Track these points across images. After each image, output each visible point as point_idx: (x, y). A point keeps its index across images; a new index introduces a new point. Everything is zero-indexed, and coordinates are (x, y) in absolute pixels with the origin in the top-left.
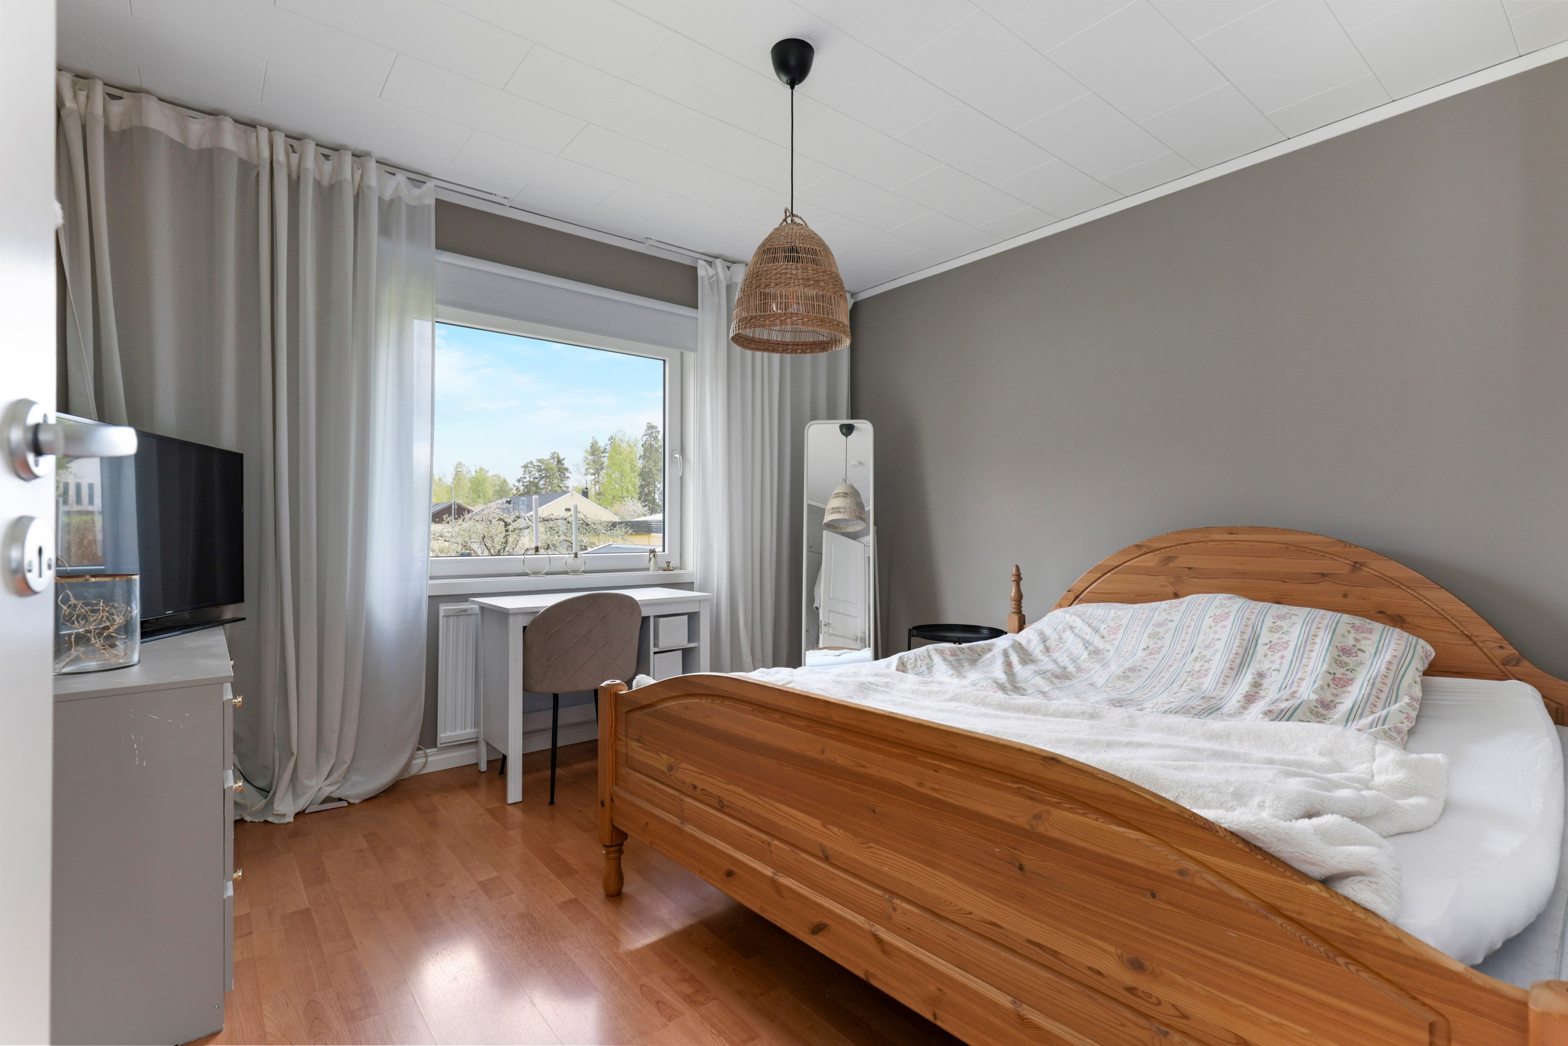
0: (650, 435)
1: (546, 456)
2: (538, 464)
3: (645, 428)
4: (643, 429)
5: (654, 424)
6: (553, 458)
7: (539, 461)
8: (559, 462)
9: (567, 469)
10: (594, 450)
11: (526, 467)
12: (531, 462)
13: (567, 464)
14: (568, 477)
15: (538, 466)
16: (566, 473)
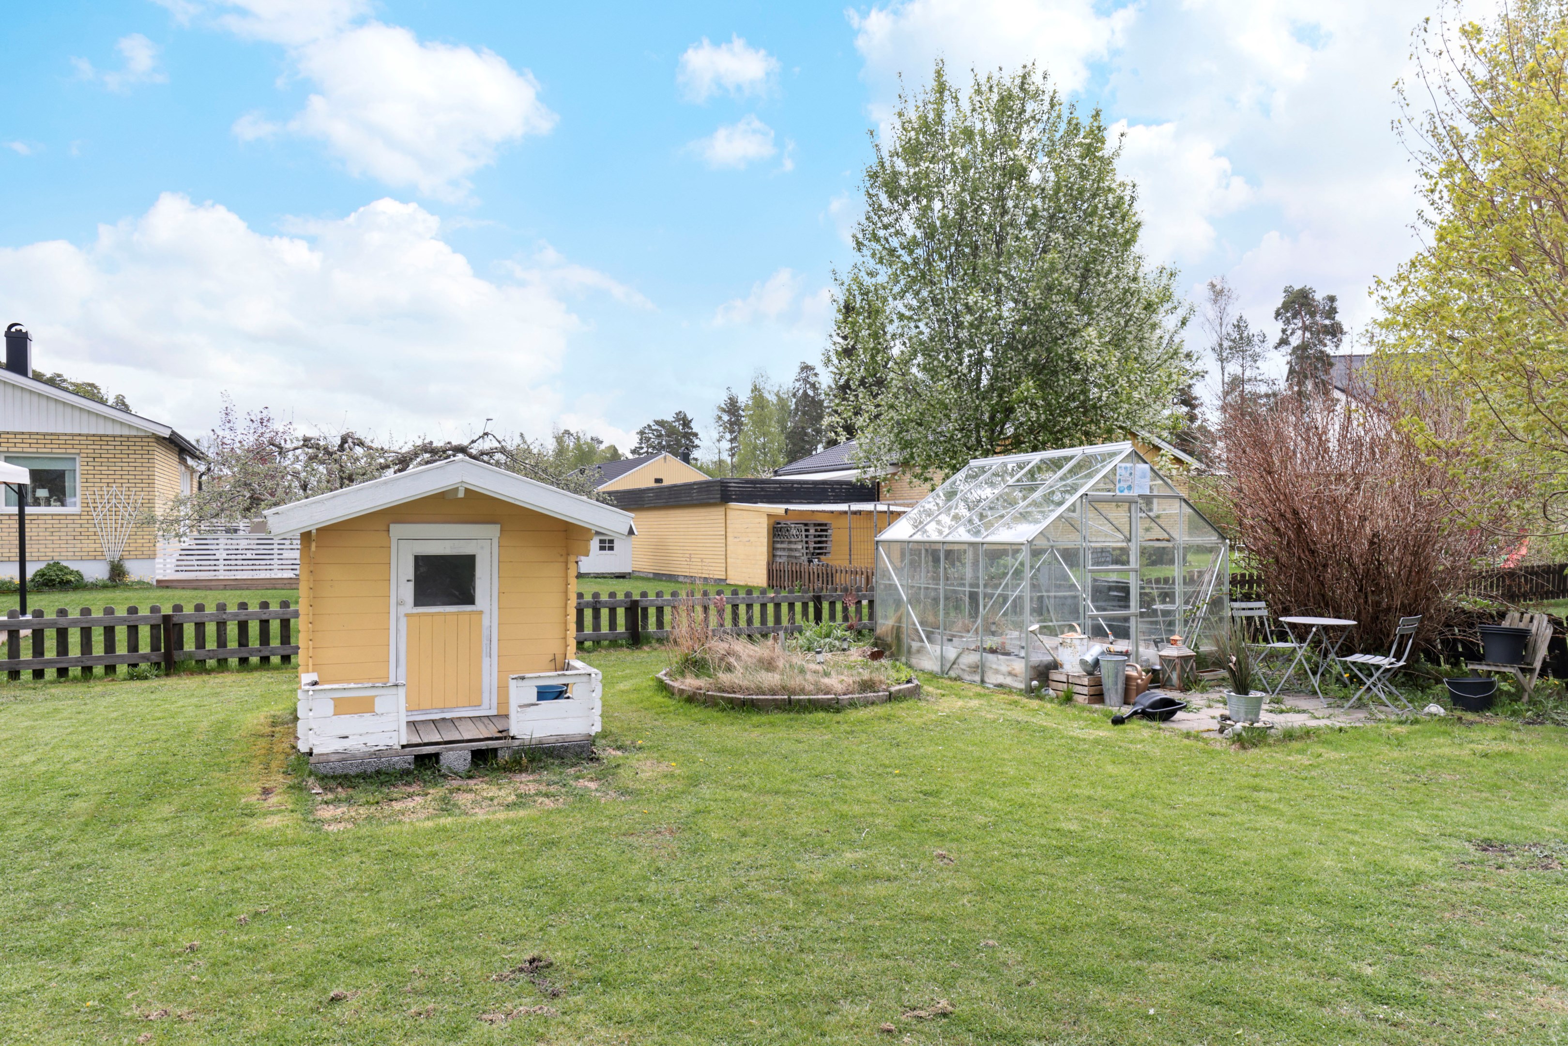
0: (806, 381)
1: (669, 417)
2: (656, 427)
3: (799, 370)
4: (794, 371)
5: (810, 363)
6: (678, 420)
7: (657, 423)
8: (686, 423)
9: (696, 435)
10: (732, 407)
11: (642, 433)
12: (649, 426)
13: (695, 427)
14: (697, 446)
15: (656, 430)
16: (694, 439)
